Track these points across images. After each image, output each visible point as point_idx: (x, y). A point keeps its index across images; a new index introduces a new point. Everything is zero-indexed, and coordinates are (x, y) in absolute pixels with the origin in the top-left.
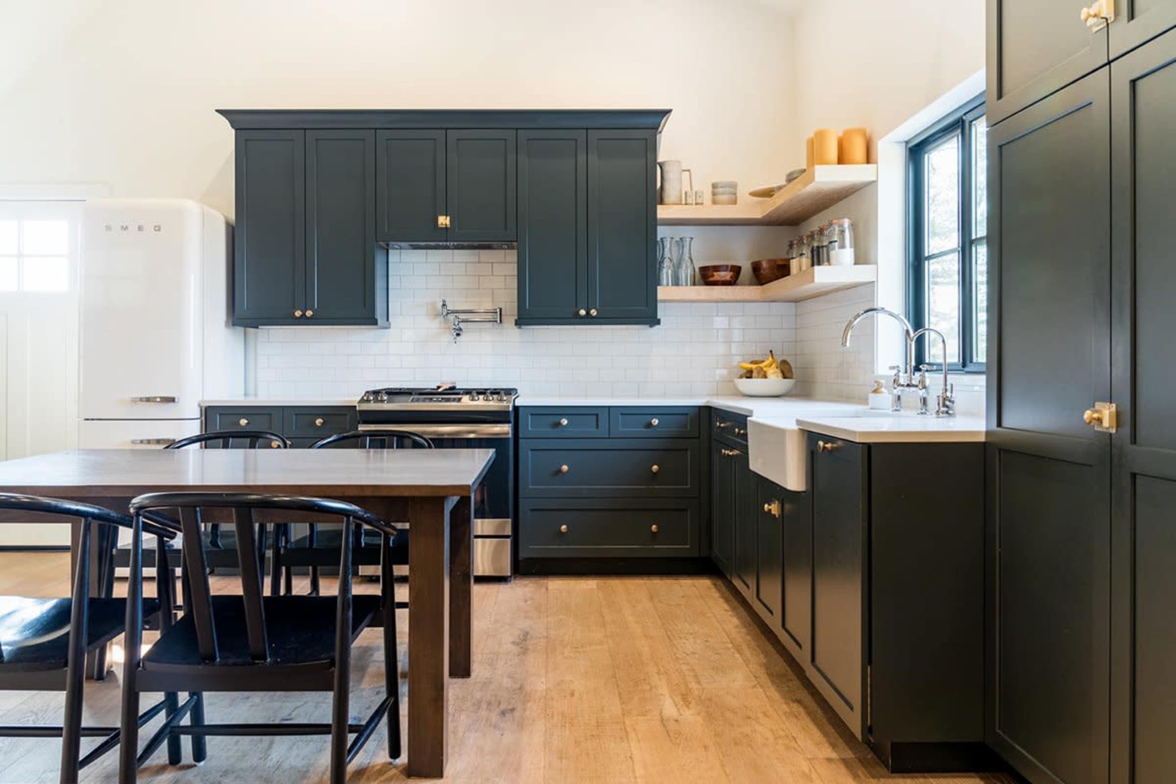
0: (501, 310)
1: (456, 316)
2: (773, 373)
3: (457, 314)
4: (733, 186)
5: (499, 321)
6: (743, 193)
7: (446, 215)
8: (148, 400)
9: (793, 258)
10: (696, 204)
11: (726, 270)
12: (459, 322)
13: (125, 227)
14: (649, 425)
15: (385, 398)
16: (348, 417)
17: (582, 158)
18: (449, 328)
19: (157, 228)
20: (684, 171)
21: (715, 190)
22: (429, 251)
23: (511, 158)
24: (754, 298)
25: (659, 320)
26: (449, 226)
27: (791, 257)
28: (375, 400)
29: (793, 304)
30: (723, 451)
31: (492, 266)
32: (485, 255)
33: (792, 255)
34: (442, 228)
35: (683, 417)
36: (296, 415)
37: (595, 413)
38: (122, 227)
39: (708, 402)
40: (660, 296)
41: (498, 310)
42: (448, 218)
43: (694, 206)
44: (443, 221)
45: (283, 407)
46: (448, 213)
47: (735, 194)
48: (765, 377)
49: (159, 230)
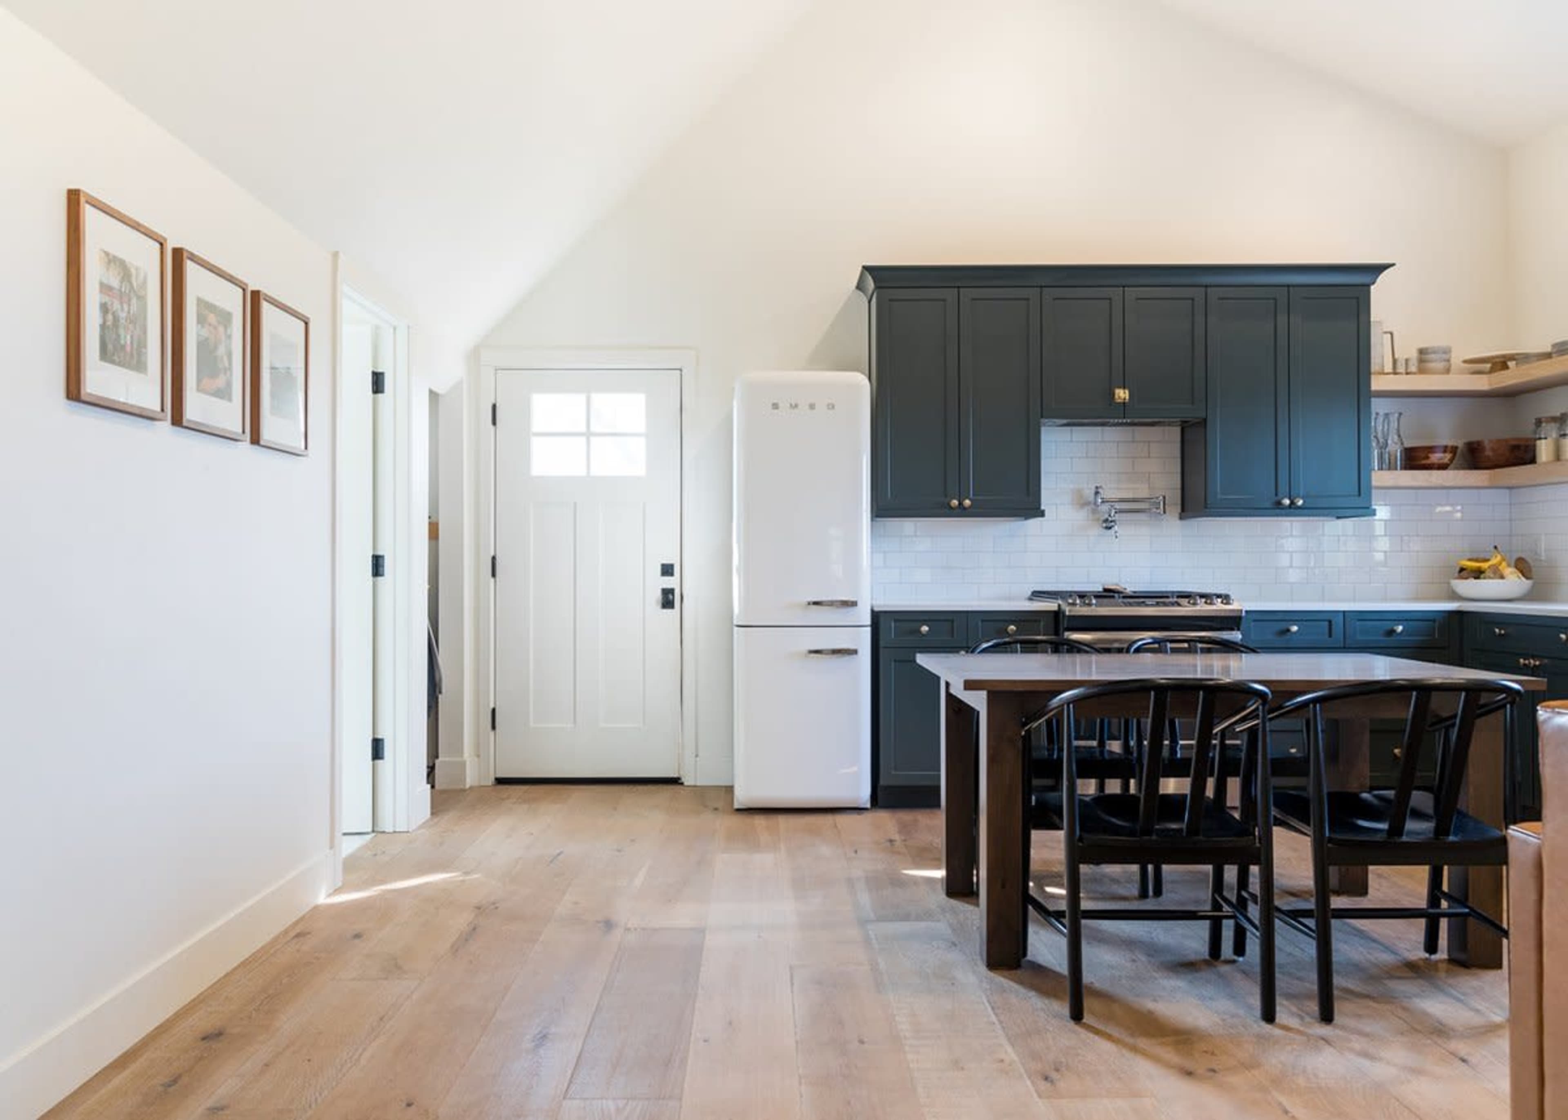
0: (1164, 498)
1: (1112, 506)
2: (1511, 573)
3: (1113, 504)
4: (1447, 351)
5: (1162, 512)
6: (1457, 358)
7: (1124, 388)
8: (816, 603)
9: (1540, 439)
10: (1407, 373)
11: (1445, 452)
12: (1116, 512)
13: (794, 405)
14: (1392, 632)
15: (1094, 601)
16: (1042, 624)
17: (1282, 319)
18: (1098, 520)
19: (830, 407)
20: (1386, 333)
21: (1424, 357)
22: (1074, 428)
23: (1200, 319)
24: (1480, 484)
25: (1375, 510)
26: (1127, 401)
27: (1537, 436)
28: (1082, 604)
29: (1507, 491)
30: (1522, 661)
31: (1149, 446)
32: (1141, 432)
33: (1540, 434)
34: (1119, 403)
35: (1431, 623)
36: (983, 621)
37: (1328, 618)
38: (791, 405)
39: (1460, 606)
40: (1374, 483)
41: (1161, 498)
42: (1127, 392)
43: (1405, 376)
44: (1122, 394)
45: (967, 612)
46: (1126, 386)
47: (1448, 361)
48: (1502, 577)
49: (833, 407)
